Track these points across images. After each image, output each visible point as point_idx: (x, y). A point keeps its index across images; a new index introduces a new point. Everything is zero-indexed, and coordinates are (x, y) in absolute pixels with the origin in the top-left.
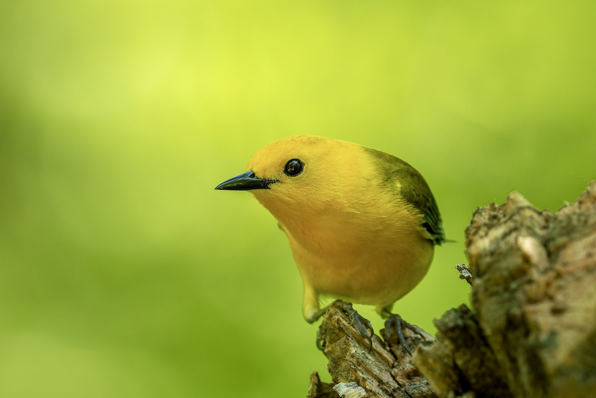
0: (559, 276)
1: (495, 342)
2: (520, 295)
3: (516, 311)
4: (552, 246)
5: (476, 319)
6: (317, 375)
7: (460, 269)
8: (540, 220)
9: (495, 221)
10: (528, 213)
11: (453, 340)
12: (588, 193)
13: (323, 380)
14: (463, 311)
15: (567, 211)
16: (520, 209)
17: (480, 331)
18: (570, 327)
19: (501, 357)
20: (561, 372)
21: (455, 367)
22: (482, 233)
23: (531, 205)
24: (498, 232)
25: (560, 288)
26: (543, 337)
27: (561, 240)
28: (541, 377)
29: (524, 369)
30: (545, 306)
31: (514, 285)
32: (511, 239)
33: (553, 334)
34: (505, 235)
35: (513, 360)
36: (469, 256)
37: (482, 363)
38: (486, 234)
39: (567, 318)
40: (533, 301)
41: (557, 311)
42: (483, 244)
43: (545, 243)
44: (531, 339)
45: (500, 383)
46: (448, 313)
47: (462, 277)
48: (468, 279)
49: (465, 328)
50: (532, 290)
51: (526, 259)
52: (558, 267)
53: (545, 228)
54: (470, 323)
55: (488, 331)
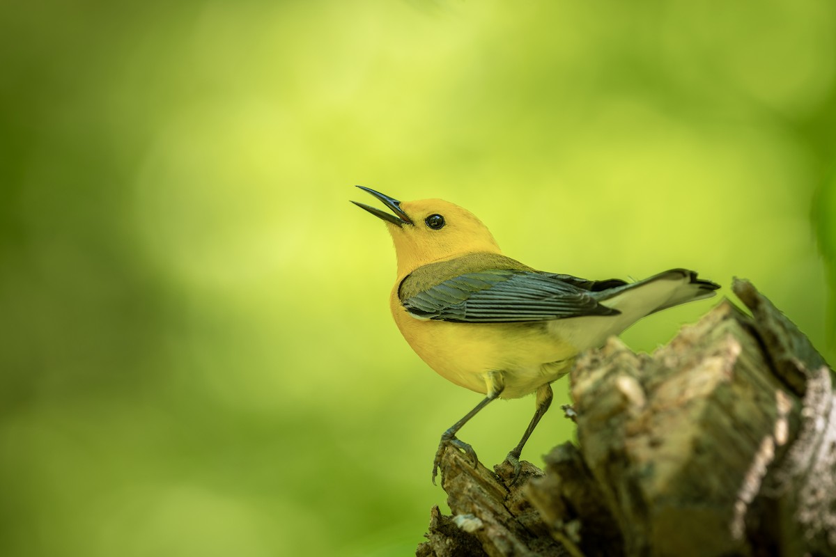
0: (655, 412)
1: (599, 474)
2: (620, 431)
3: (617, 445)
4: (648, 385)
5: (580, 453)
6: (437, 508)
7: (565, 408)
8: (636, 362)
9: (596, 365)
10: (626, 356)
11: (561, 473)
12: (680, 337)
13: (443, 513)
14: (568, 447)
15: (661, 353)
16: (618, 353)
17: (585, 465)
18: (666, 458)
19: (604, 487)
20: (659, 499)
21: (563, 498)
22: (584, 374)
23: (630, 348)
24: (598, 374)
25: (657, 424)
26: (642, 467)
27: (656, 380)
28: (641, 505)
29: (626, 498)
30: (643, 441)
31: (614, 421)
32: (610, 380)
33: (651, 466)
34: (606, 377)
35: (615, 490)
36: (573, 396)
37: (587, 494)
38: (588, 376)
39: (664, 450)
40: (632, 435)
41: (654, 444)
42: (585, 384)
43: (643, 383)
44: (631, 471)
45: (604, 511)
46: (555, 449)
47: (567, 416)
48: (573, 418)
49: (570, 463)
50: (631, 425)
51: (625, 398)
52: (655, 403)
53: (641, 368)
54: (576, 458)
55: (592, 462)
